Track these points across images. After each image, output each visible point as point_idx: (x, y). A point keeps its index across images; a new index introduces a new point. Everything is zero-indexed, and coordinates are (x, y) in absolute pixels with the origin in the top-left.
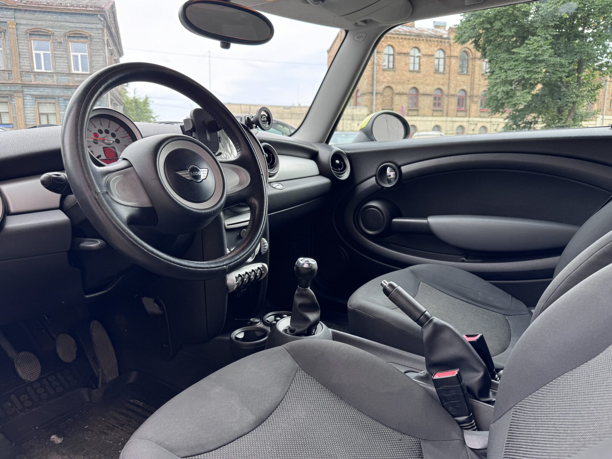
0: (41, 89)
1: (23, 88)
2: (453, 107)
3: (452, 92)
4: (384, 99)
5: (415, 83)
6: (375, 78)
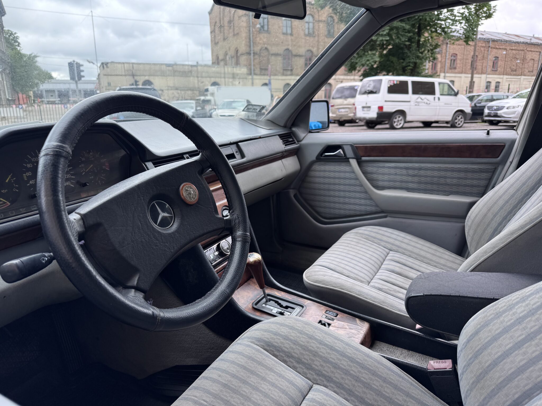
4: (261, 59)
5: (288, 45)
6: (252, 39)
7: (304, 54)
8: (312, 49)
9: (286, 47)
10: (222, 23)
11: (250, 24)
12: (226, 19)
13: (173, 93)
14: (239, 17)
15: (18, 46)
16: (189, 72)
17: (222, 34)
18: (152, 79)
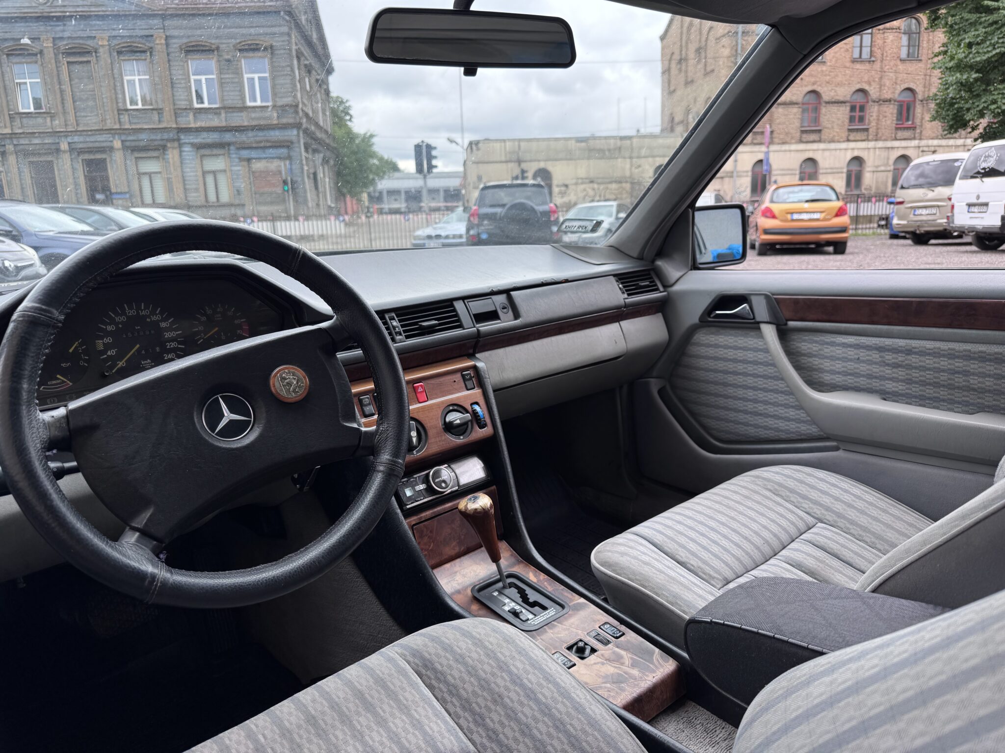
0: (204, 135)
1: (180, 134)
2: (889, 122)
3: (887, 95)
5: (814, 84)
7: (848, 98)
8: (866, 87)
9: (810, 88)
10: (683, 52)
11: (736, 51)
12: (692, 47)
13: (585, 190)
14: (717, 39)
15: (350, 120)
16: (615, 149)
17: (683, 74)
18: (550, 167)
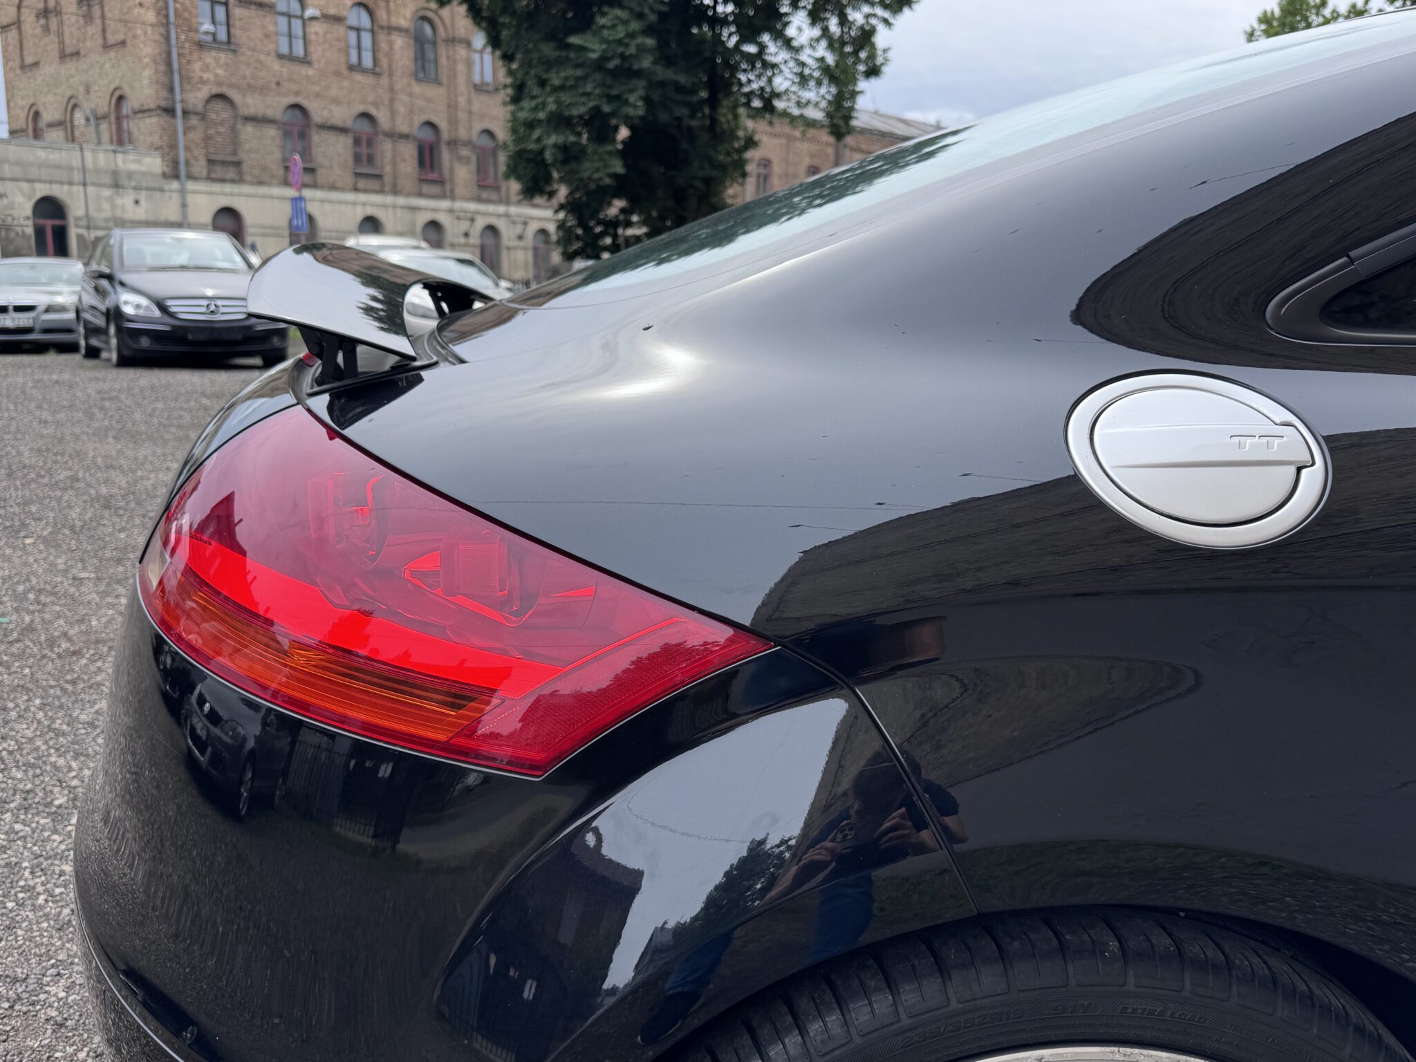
2: (408, 170)
3: (403, 127)
4: (211, 132)
5: (297, 93)
6: (175, 66)
7: (349, 124)
8: (373, 112)
9: (292, 100)
17: (53, 38)
